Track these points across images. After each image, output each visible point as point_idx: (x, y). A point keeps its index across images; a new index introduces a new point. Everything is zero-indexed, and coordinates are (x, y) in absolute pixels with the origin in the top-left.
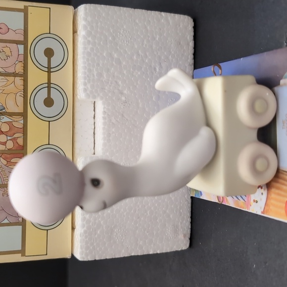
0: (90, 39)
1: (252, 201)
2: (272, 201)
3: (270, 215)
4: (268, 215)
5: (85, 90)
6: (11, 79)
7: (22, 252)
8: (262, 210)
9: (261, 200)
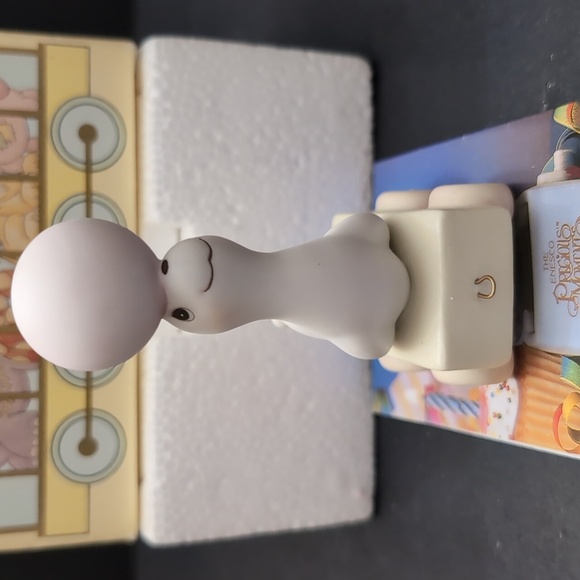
0: (168, 105)
1: (491, 416)
2: (530, 415)
3: (526, 442)
4: (522, 441)
5: (160, 205)
6: (13, 186)
7: (39, 528)
8: (511, 432)
9: (507, 412)
